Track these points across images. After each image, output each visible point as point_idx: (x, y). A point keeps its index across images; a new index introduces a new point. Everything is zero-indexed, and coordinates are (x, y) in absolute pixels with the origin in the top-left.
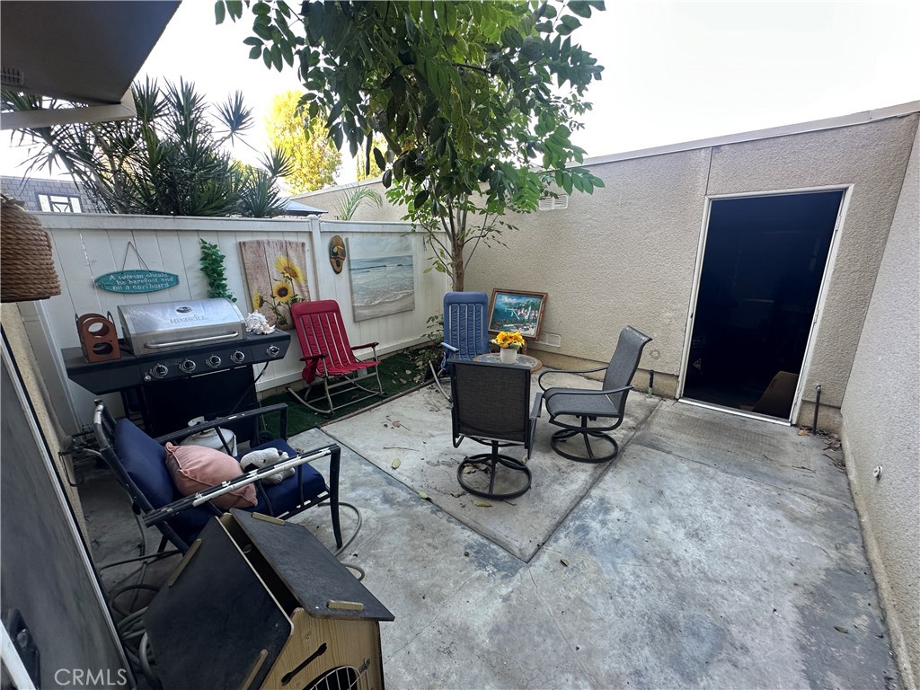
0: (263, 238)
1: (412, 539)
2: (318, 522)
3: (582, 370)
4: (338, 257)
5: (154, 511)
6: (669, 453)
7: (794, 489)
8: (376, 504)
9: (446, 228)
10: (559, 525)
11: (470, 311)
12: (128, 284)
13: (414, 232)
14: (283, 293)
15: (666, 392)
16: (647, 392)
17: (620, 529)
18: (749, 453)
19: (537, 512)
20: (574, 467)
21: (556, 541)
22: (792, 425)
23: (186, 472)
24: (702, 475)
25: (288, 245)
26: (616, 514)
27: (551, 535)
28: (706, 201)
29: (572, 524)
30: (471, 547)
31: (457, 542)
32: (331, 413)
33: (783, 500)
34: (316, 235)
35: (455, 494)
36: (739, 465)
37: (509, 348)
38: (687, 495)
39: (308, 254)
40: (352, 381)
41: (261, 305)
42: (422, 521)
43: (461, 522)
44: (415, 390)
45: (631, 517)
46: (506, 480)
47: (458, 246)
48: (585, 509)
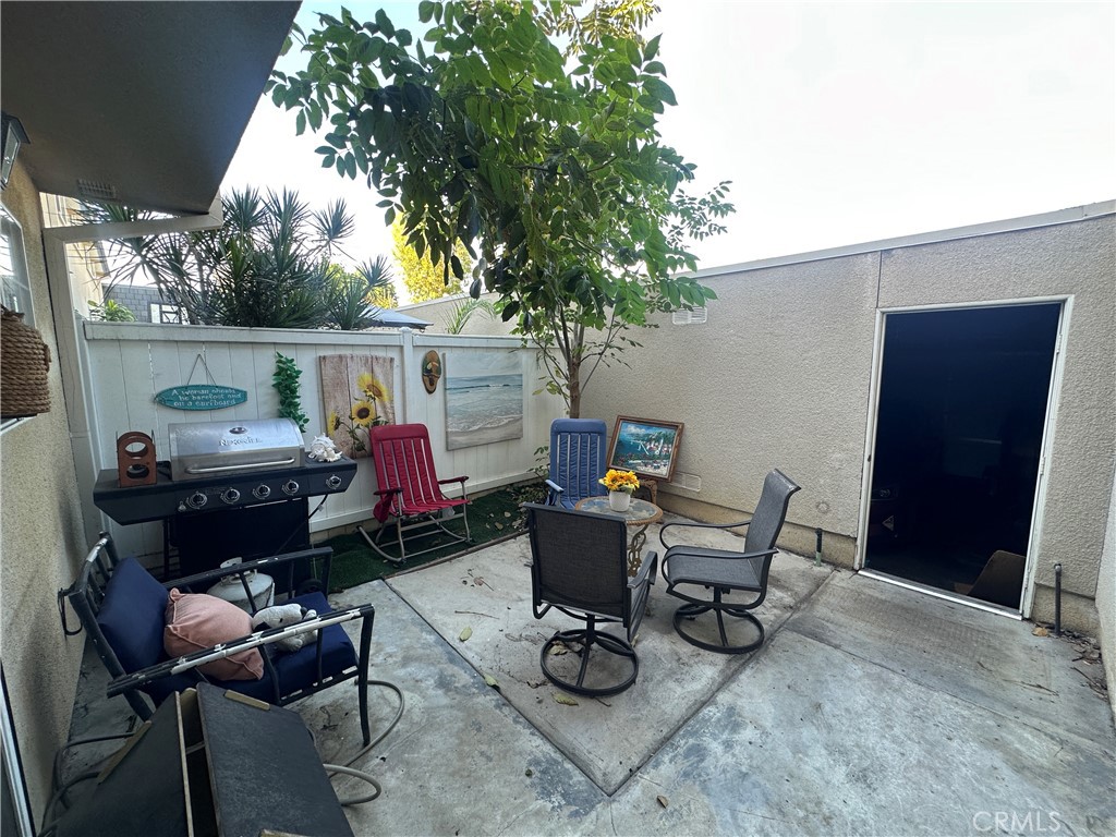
0: (347, 352)
1: (462, 743)
2: (347, 707)
3: (728, 524)
4: (431, 374)
5: (124, 676)
6: (836, 647)
7: (1026, 719)
8: (428, 689)
9: (560, 344)
10: (666, 742)
11: (584, 441)
12: (191, 399)
13: (524, 347)
14: (364, 414)
15: (841, 559)
16: (814, 558)
17: (751, 757)
18: (956, 656)
19: (638, 719)
20: (700, 658)
21: (656, 767)
22: (1024, 619)
23: (175, 629)
24: (883, 685)
25: (374, 360)
26: (748, 733)
27: (651, 757)
28: (878, 315)
29: (682, 742)
30: (537, 762)
31: (520, 753)
32: (401, 562)
33: (1004, 734)
34: (408, 349)
35: (533, 683)
36: (938, 674)
37: (621, 491)
38: (856, 713)
39: (397, 371)
40: (437, 522)
41: (336, 428)
42: (480, 718)
43: (531, 724)
44: (512, 538)
45: (769, 740)
46: (604, 669)
47: (574, 364)
48: (706, 721)
